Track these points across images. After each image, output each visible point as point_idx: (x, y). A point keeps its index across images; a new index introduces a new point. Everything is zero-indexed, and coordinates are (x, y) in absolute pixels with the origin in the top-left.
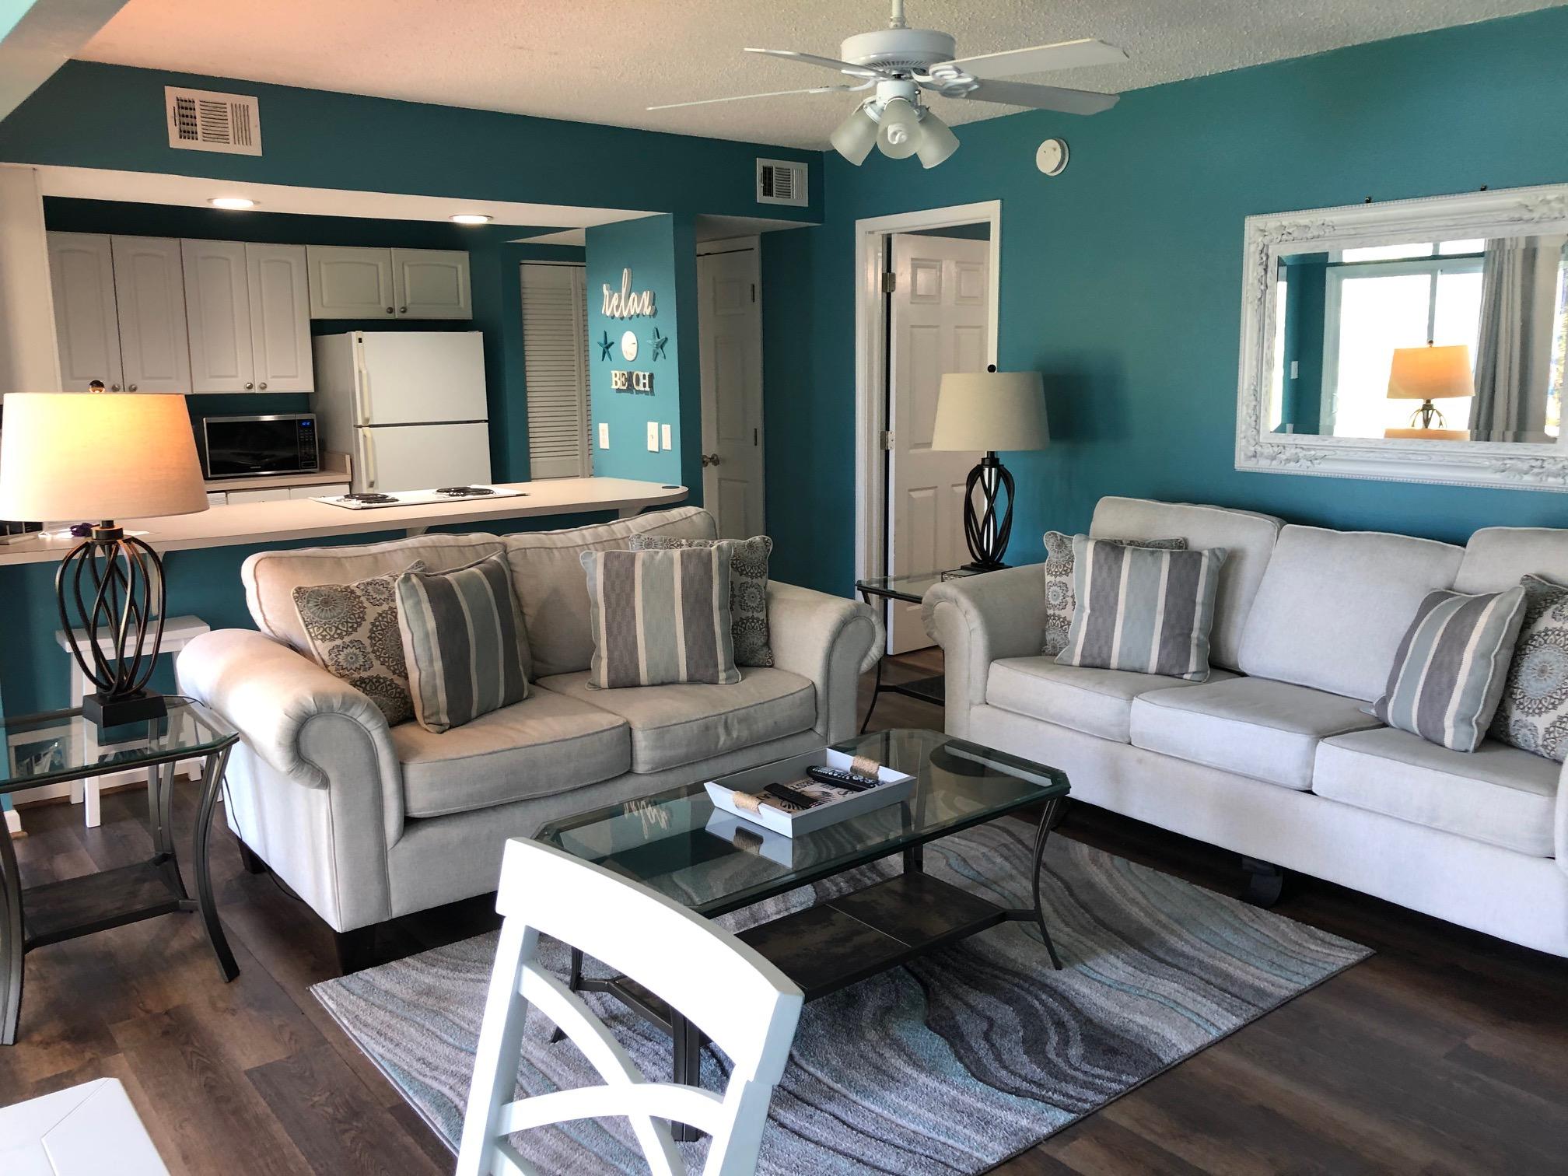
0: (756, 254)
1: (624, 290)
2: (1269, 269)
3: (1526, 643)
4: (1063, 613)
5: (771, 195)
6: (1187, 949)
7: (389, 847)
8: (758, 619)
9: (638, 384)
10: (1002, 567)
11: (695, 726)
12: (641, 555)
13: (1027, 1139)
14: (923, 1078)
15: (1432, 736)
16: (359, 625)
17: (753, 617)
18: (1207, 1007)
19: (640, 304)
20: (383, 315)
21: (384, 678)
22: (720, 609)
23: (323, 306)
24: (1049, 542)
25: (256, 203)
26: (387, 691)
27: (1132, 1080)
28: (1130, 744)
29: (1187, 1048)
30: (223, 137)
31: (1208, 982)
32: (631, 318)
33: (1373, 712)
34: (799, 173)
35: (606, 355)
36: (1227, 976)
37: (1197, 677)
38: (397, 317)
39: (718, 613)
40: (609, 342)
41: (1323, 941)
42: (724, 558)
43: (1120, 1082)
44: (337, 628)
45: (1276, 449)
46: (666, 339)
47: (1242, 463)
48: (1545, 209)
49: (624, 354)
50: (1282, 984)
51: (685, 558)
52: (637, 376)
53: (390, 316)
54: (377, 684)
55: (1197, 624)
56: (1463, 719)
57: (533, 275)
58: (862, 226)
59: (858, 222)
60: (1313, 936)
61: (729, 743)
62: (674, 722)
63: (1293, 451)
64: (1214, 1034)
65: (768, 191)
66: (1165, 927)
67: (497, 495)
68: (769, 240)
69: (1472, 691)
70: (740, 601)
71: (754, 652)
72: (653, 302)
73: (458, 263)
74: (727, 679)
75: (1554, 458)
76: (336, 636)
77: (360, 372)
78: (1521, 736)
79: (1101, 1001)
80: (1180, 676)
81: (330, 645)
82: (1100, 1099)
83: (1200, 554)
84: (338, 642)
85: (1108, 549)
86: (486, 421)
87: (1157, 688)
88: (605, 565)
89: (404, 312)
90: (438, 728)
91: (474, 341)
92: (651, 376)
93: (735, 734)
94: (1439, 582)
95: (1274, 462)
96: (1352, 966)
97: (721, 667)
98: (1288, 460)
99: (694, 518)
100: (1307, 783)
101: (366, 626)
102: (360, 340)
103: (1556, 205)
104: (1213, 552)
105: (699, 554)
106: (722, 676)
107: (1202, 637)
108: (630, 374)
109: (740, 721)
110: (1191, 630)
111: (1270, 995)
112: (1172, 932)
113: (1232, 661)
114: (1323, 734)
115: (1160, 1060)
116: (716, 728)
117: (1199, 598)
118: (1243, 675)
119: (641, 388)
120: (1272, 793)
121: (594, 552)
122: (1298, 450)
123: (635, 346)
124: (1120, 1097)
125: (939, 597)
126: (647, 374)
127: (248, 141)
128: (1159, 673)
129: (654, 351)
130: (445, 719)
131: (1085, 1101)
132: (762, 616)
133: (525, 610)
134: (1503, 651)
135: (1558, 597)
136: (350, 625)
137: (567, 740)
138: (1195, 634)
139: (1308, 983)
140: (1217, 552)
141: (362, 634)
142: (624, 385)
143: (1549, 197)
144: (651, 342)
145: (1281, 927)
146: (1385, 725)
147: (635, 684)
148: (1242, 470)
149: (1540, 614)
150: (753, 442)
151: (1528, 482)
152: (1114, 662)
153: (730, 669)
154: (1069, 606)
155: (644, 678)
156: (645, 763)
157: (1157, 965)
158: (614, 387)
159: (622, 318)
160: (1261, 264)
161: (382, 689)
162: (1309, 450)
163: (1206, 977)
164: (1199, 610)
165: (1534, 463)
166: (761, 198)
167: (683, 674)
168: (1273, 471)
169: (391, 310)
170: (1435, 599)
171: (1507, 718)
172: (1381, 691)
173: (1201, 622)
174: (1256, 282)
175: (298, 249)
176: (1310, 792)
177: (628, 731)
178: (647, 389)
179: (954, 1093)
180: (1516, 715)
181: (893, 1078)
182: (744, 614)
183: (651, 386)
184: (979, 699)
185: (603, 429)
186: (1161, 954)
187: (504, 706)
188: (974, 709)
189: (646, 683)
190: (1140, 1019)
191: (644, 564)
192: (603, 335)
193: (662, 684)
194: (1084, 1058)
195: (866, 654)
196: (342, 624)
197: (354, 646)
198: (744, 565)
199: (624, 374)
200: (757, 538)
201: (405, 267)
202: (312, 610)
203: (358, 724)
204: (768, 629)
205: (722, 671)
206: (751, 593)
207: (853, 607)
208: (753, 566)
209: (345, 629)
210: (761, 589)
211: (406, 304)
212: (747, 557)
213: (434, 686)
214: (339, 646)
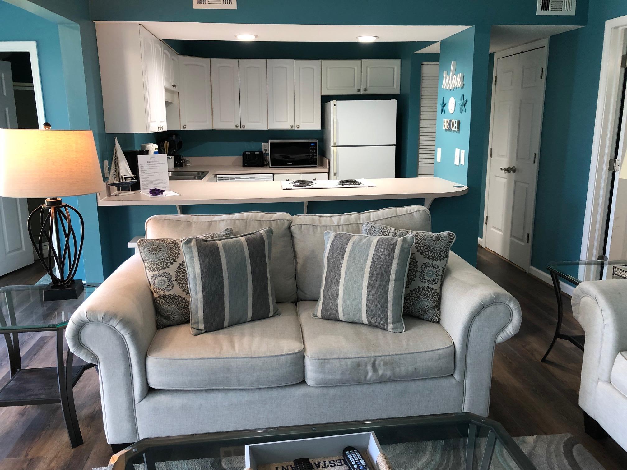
0: (546, 50)
1: (451, 74)
5: (548, 9)
7: (136, 403)
8: (432, 289)
9: (453, 127)
11: (349, 362)
12: (356, 237)
16: (171, 263)
17: (428, 288)
19: (457, 81)
20: (355, 93)
22: (396, 280)
23: (327, 88)
25: (256, 36)
26: (179, 304)
30: (218, 2)
32: (454, 90)
35: (443, 112)
38: (362, 94)
39: (393, 283)
40: (444, 103)
44: (158, 264)
46: (467, 101)
49: (450, 110)
51: (380, 243)
52: (453, 121)
53: (359, 93)
54: (173, 299)
57: (426, 70)
58: (610, 24)
59: (606, 21)
61: (375, 378)
62: (335, 356)
65: (545, 7)
68: (555, 40)
70: (420, 276)
71: (425, 311)
72: (463, 79)
73: (395, 65)
74: (393, 328)
76: (165, 266)
77: (334, 120)
81: (152, 273)
84: (157, 272)
86: (395, 145)
89: (365, 91)
90: (195, 331)
91: (393, 104)
92: (459, 122)
93: (380, 372)
97: (390, 318)
99: (414, 214)
101: (176, 265)
102: (335, 105)
105: (388, 241)
106: (390, 326)
108: (451, 121)
109: (385, 364)
116: (366, 366)
119: (454, 129)
123: (454, 105)
126: (457, 121)
127: (230, 2)
129: (461, 108)
130: (202, 327)
132: (436, 287)
133: (298, 260)
136: (165, 263)
137: (254, 358)
141: (172, 269)
142: (448, 127)
144: (459, 102)
147: (336, 320)
150: (534, 161)
153: (398, 322)
155: (341, 316)
158: (444, 128)
159: (450, 90)
161: (176, 303)
166: (539, 12)
167: (365, 320)
169: (359, 90)
175: (318, 62)
178: (456, 130)
182: (422, 285)
183: (458, 128)
184: (605, 377)
185: (439, 150)
188: (601, 384)
189: (344, 320)
191: (354, 244)
192: (442, 99)
193: (352, 323)
195: (502, 330)
196: (161, 262)
197: (165, 276)
198: (428, 251)
199: (448, 121)
200: (445, 233)
201: (368, 69)
202: (145, 253)
203: (116, 330)
204: (440, 297)
205: (390, 323)
206: (429, 271)
207: (493, 295)
208: (435, 252)
209: (162, 266)
210: (439, 269)
211: (367, 87)
212: (432, 246)
213: (197, 307)
214: (156, 275)
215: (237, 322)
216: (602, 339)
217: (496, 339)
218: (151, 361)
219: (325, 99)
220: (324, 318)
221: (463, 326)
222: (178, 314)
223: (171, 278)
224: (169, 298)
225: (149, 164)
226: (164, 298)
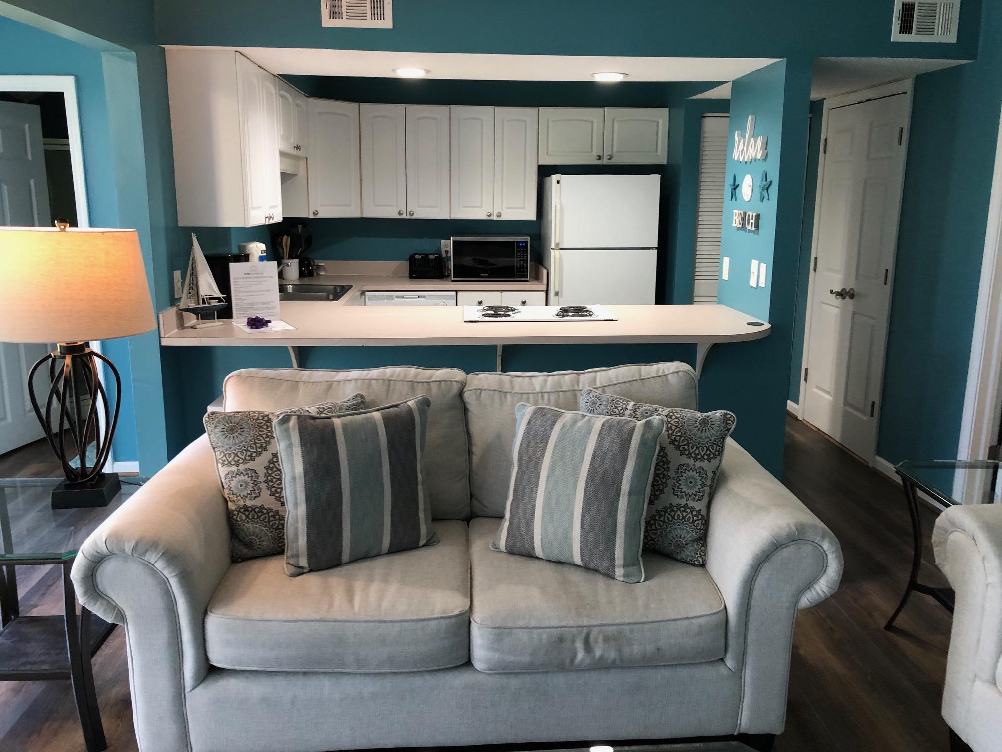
0: (908, 97)
5: (910, 32)
7: (187, 690)
8: (693, 510)
9: (748, 224)
11: (545, 634)
12: (567, 417)
17: (686, 506)
19: (756, 148)
20: (593, 161)
22: (630, 494)
23: (547, 154)
25: (428, 71)
26: (269, 521)
30: (362, 16)
32: (751, 162)
35: (733, 198)
38: (604, 163)
39: (626, 500)
40: (736, 183)
42: (649, 436)
44: (236, 455)
49: (744, 195)
51: (607, 428)
52: (749, 216)
53: (600, 162)
54: (260, 514)
57: (709, 126)
61: (588, 661)
62: (521, 623)
65: (906, 28)
70: (674, 485)
71: (680, 547)
72: (764, 147)
74: (625, 574)
76: (247, 458)
81: (227, 469)
84: (234, 468)
86: (656, 248)
88: (529, 422)
89: (610, 159)
90: (293, 570)
91: (653, 182)
92: (758, 217)
93: (598, 653)
97: (618, 561)
99: (670, 377)
102: (558, 182)
105: (620, 426)
106: (619, 572)
108: (745, 213)
109: (607, 639)
116: (573, 641)
119: (750, 228)
121: (530, 405)
123: (751, 188)
126: (754, 214)
127: (382, 16)
129: (761, 194)
130: (303, 562)
132: (700, 505)
133: (473, 448)
136: (249, 453)
137: (384, 622)
142: (740, 224)
147: (530, 555)
150: (884, 281)
153: (633, 565)
155: (538, 551)
158: (734, 225)
159: (744, 162)
161: (264, 520)
166: (896, 36)
167: (577, 559)
169: (600, 158)
175: (532, 111)
178: (753, 229)
182: (676, 501)
183: (757, 226)
185: (726, 260)
188: (978, 685)
189: (543, 557)
192: (733, 176)
193: (559, 562)
195: (809, 586)
196: (241, 452)
197: (247, 474)
198: (688, 444)
199: (740, 214)
200: (718, 413)
201: (616, 123)
202: (216, 436)
203: (155, 569)
204: (706, 523)
205: (619, 567)
206: (689, 478)
207: (794, 528)
208: (700, 446)
209: (243, 457)
210: (706, 475)
211: (612, 152)
212: (695, 435)
213: (297, 528)
214: (234, 472)
215: (363, 556)
216: (983, 608)
217: (796, 603)
218: (213, 622)
219: (545, 172)
220: (512, 551)
221: (741, 579)
222: (267, 538)
223: (258, 477)
224: (253, 512)
225: (247, 278)
226: (244, 511)
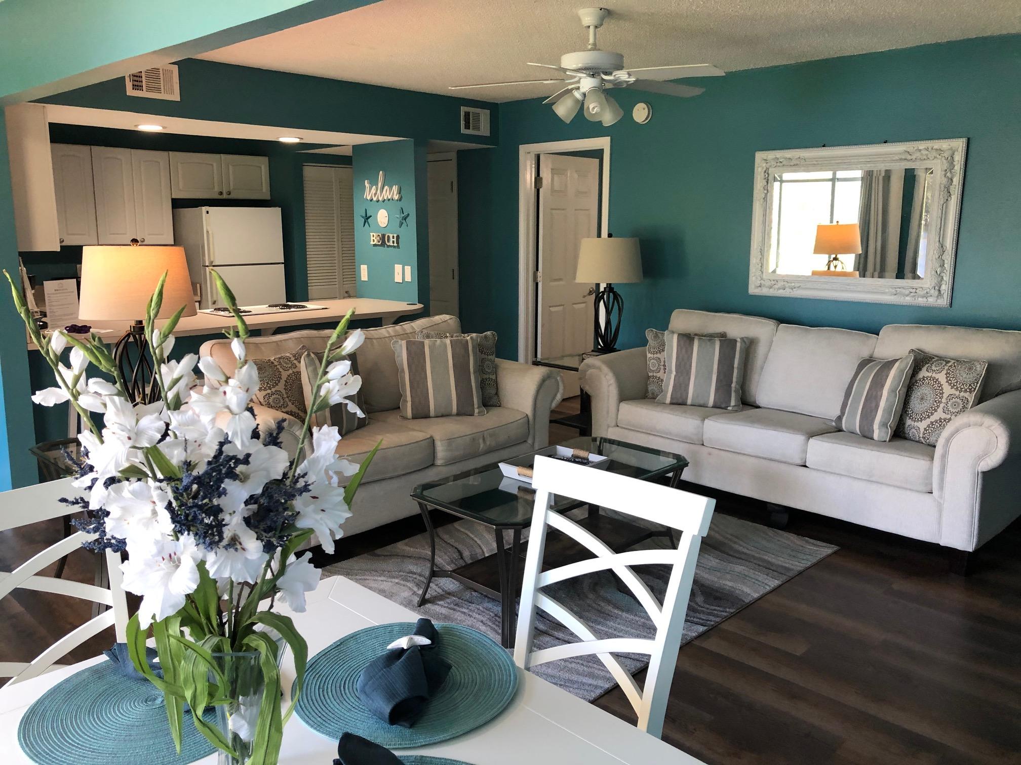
0: (454, 162)
1: (380, 185)
2: (769, 181)
3: (914, 385)
4: (658, 375)
5: (469, 128)
6: (745, 551)
8: (492, 379)
9: (388, 241)
10: (614, 350)
11: (466, 438)
12: (427, 342)
13: (686, 639)
14: (624, 615)
15: (866, 434)
16: (279, 382)
17: (489, 378)
18: (762, 577)
19: (392, 193)
20: (217, 196)
21: (295, 412)
23: (178, 189)
24: (649, 335)
25: (164, 128)
27: (732, 611)
28: (703, 445)
29: (756, 595)
30: (158, 90)
31: (759, 565)
32: (384, 201)
33: (834, 424)
34: (484, 116)
35: (367, 223)
36: (769, 562)
37: (735, 408)
38: (225, 197)
39: (473, 374)
40: (368, 215)
41: (813, 544)
42: (474, 344)
43: (726, 612)
44: (268, 383)
45: (773, 282)
46: (408, 215)
47: (753, 290)
48: (918, 155)
49: (380, 223)
50: (798, 565)
51: (452, 344)
52: (389, 237)
53: (222, 197)
55: (734, 380)
56: (884, 425)
57: (311, 172)
58: (523, 149)
59: (520, 146)
60: (807, 542)
61: (486, 448)
62: (456, 436)
63: (782, 283)
64: (768, 588)
65: (467, 127)
66: (730, 540)
67: (309, 309)
68: (461, 154)
69: (888, 411)
70: (483, 369)
71: (490, 398)
72: (400, 192)
73: (261, 165)
74: (479, 413)
75: (921, 288)
77: (208, 232)
78: (912, 433)
79: (706, 576)
80: (726, 408)
81: (264, 393)
82: (718, 620)
83: (735, 341)
84: (269, 391)
85: (685, 338)
86: (283, 263)
87: (715, 414)
88: (407, 348)
89: (228, 194)
91: (275, 214)
92: (398, 237)
93: (488, 443)
94: (865, 354)
95: (771, 290)
96: (829, 556)
97: (476, 406)
98: (779, 289)
99: (448, 321)
100: (803, 461)
101: (282, 382)
102: (208, 212)
103: (924, 152)
104: (742, 339)
105: (459, 342)
106: (476, 411)
107: (737, 386)
108: (384, 236)
109: (491, 436)
110: (732, 382)
111: (792, 570)
112: (735, 543)
113: (752, 400)
114: (811, 435)
115: (744, 601)
116: (478, 439)
117: (736, 365)
118: (758, 407)
119: (391, 244)
120: (783, 467)
121: (400, 341)
122: (785, 283)
123: (387, 218)
124: (728, 619)
125: (589, 366)
126: (395, 235)
127: (172, 92)
128: (715, 407)
129: (400, 222)
131: (711, 621)
132: (494, 377)
134: (903, 389)
135: (929, 360)
136: (274, 382)
138: (733, 385)
139: (809, 563)
140: (745, 339)
141: (281, 387)
142: (379, 242)
143: (920, 148)
144: (398, 215)
145: (792, 539)
146: (840, 430)
147: (427, 416)
148: (753, 294)
149: (920, 369)
150: (452, 277)
151: (908, 300)
152: (689, 402)
153: (481, 407)
154: (662, 371)
155: (432, 413)
156: (442, 459)
157: (731, 559)
158: (372, 243)
159: (378, 201)
160: (765, 179)
162: (791, 283)
163: (758, 563)
164: (735, 371)
165: (911, 290)
166: (463, 131)
167: (455, 410)
168: (771, 295)
169: (221, 193)
170: (865, 363)
171: (904, 424)
172: (838, 413)
173: (737, 378)
174: (762, 188)
175: (164, 154)
176: (805, 466)
177: (432, 442)
178: (395, 244)
179: (643, 620)
180: (909, 422)
181: (609, 615)
182: (485, 376)
183: (398, 243)
184: (614, 424)
185: (364, 269)
186: (731, 553)
187: (357, 429)
188: (610, 430)
189: (433, 416)
190: (730, 584)
191: (430, 347)
192: (364, 211)
193: (442, 416)
194: (705, 602)
198: (483, 348)
199: (379, 236)
200: (489, 333)
201: (230, 167)
203: (296, 436)
204: (497, 385)
205: (476, 408)
206: (488, 364)
207: (549, 372)
208: (488, 349)
210: (493, 362)
211: (230, 190)
212: (485, 344)
217: (551, 406)
220: (415, 417)
225: (56, 294)
